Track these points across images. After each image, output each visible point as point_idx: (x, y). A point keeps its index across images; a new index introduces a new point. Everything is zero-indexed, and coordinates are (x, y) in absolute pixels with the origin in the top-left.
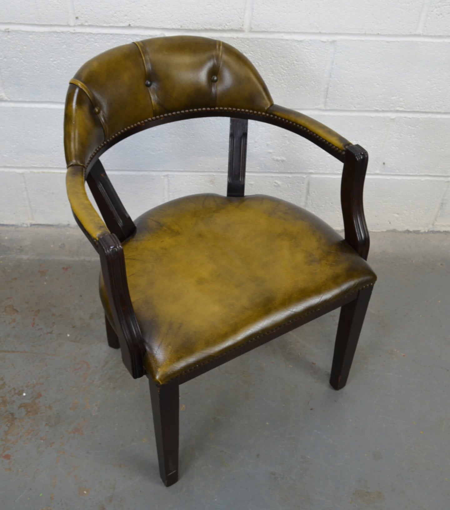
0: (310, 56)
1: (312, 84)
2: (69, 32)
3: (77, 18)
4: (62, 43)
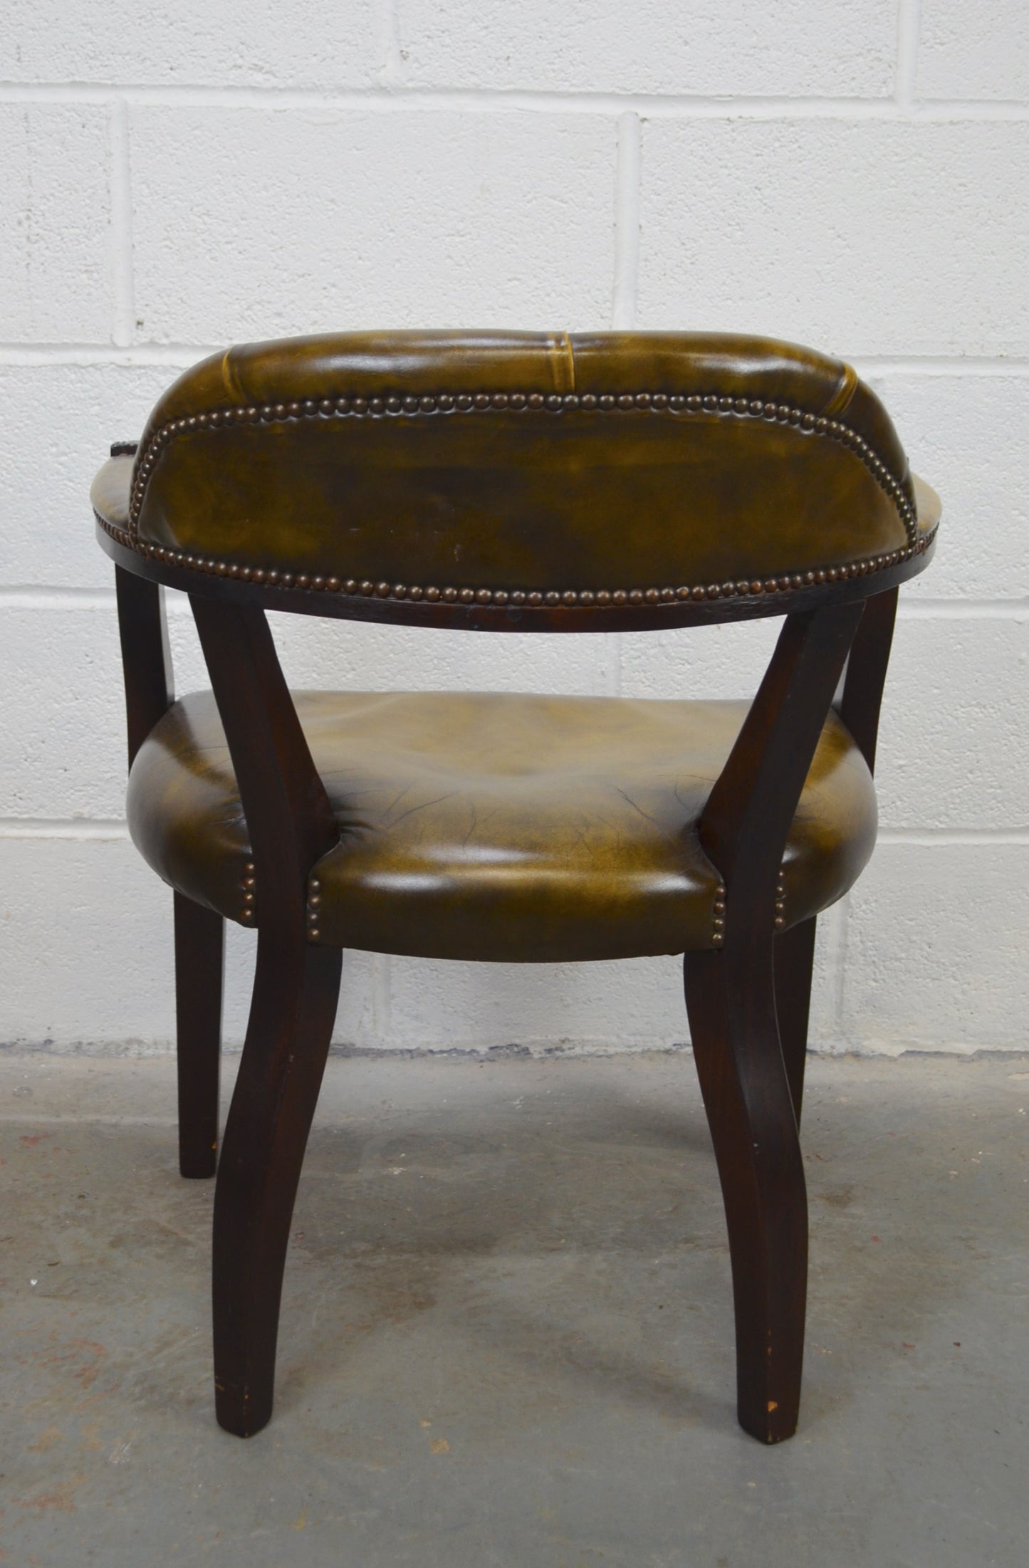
3: (139, 323)
4: (91, 398)
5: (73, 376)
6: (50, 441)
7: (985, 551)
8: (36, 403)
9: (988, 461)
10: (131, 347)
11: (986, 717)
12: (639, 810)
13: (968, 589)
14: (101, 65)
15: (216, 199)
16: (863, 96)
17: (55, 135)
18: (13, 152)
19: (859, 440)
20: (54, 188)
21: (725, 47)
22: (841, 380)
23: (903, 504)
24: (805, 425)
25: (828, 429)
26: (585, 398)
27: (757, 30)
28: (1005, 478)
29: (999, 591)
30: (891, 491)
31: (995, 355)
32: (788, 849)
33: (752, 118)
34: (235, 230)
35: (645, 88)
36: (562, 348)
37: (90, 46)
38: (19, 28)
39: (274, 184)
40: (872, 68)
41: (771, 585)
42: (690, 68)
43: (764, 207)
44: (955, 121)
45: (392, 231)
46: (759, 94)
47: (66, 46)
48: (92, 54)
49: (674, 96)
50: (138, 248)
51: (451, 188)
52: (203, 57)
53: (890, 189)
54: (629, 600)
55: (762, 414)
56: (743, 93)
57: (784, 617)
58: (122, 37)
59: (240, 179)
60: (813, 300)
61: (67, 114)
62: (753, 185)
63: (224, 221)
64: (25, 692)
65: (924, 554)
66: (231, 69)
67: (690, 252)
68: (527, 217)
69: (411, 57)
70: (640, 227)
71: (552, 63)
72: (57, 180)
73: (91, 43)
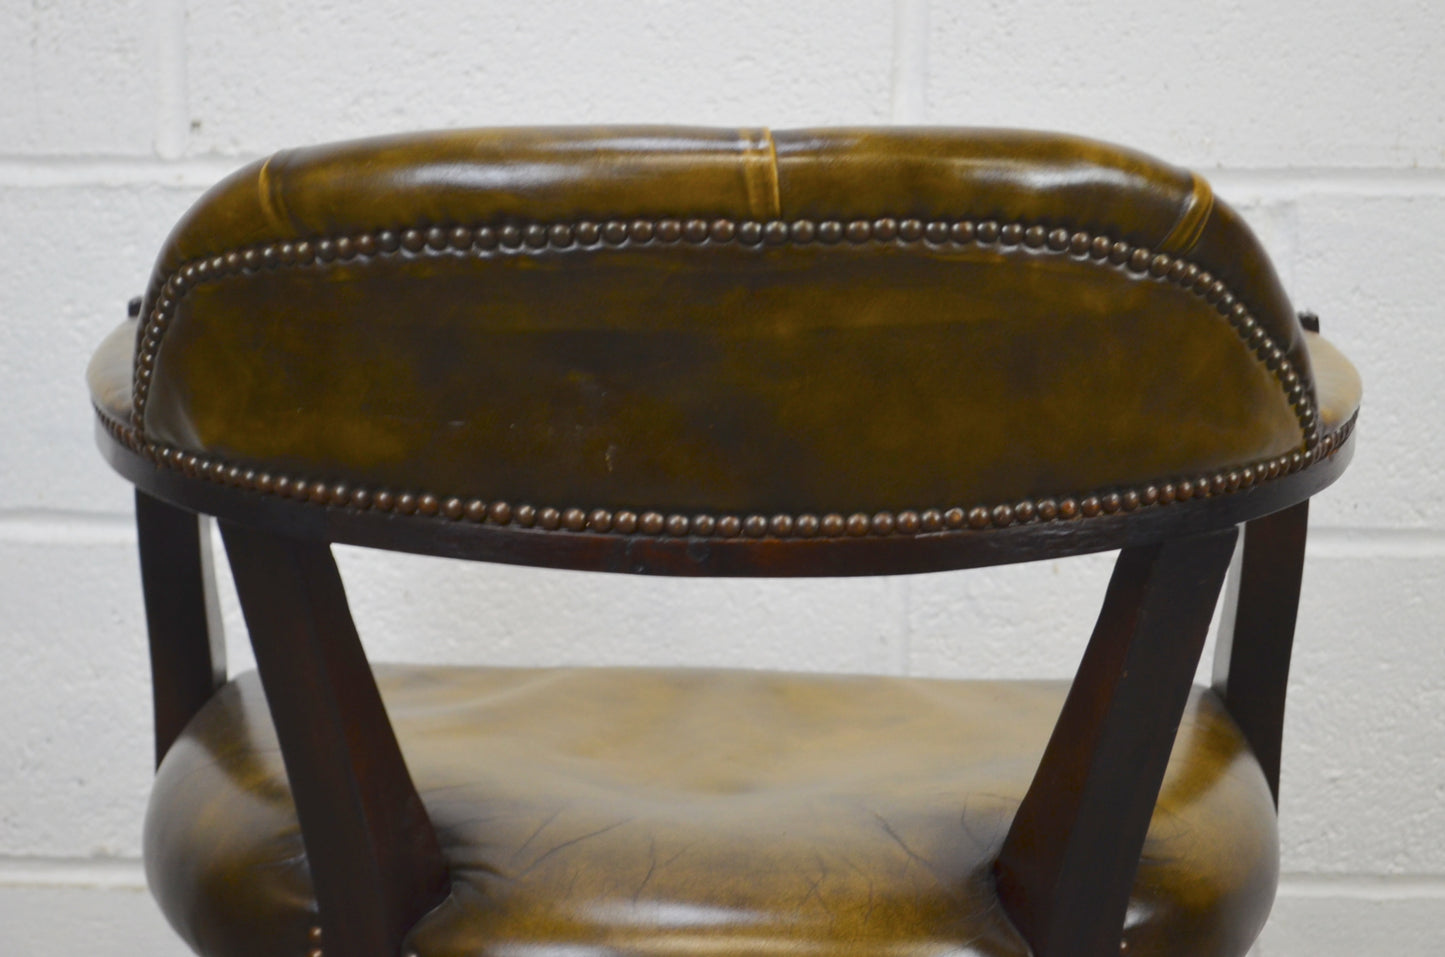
2: (155, 187)
3: (195, 125)
4: (123, 234)
5: (98, 202)
6: (63, 297)
8: (43, 242)
10: (182, 160)
12: (904, 847)
19: (1219, 287)
22: (1188, 199)
23: (1293, 384)
24: (1135, 265)
25: (1171, 272)
26: (797, 226)
30: (1273, 364)
32: (1134, 907)
36: (761, 152)
41: (1090, 506)
50: (193, 16)
54: (871, 528)
55: (1067, 249)
57: (1116, 554)
60: (1188, 86)
65: (1331, 460)
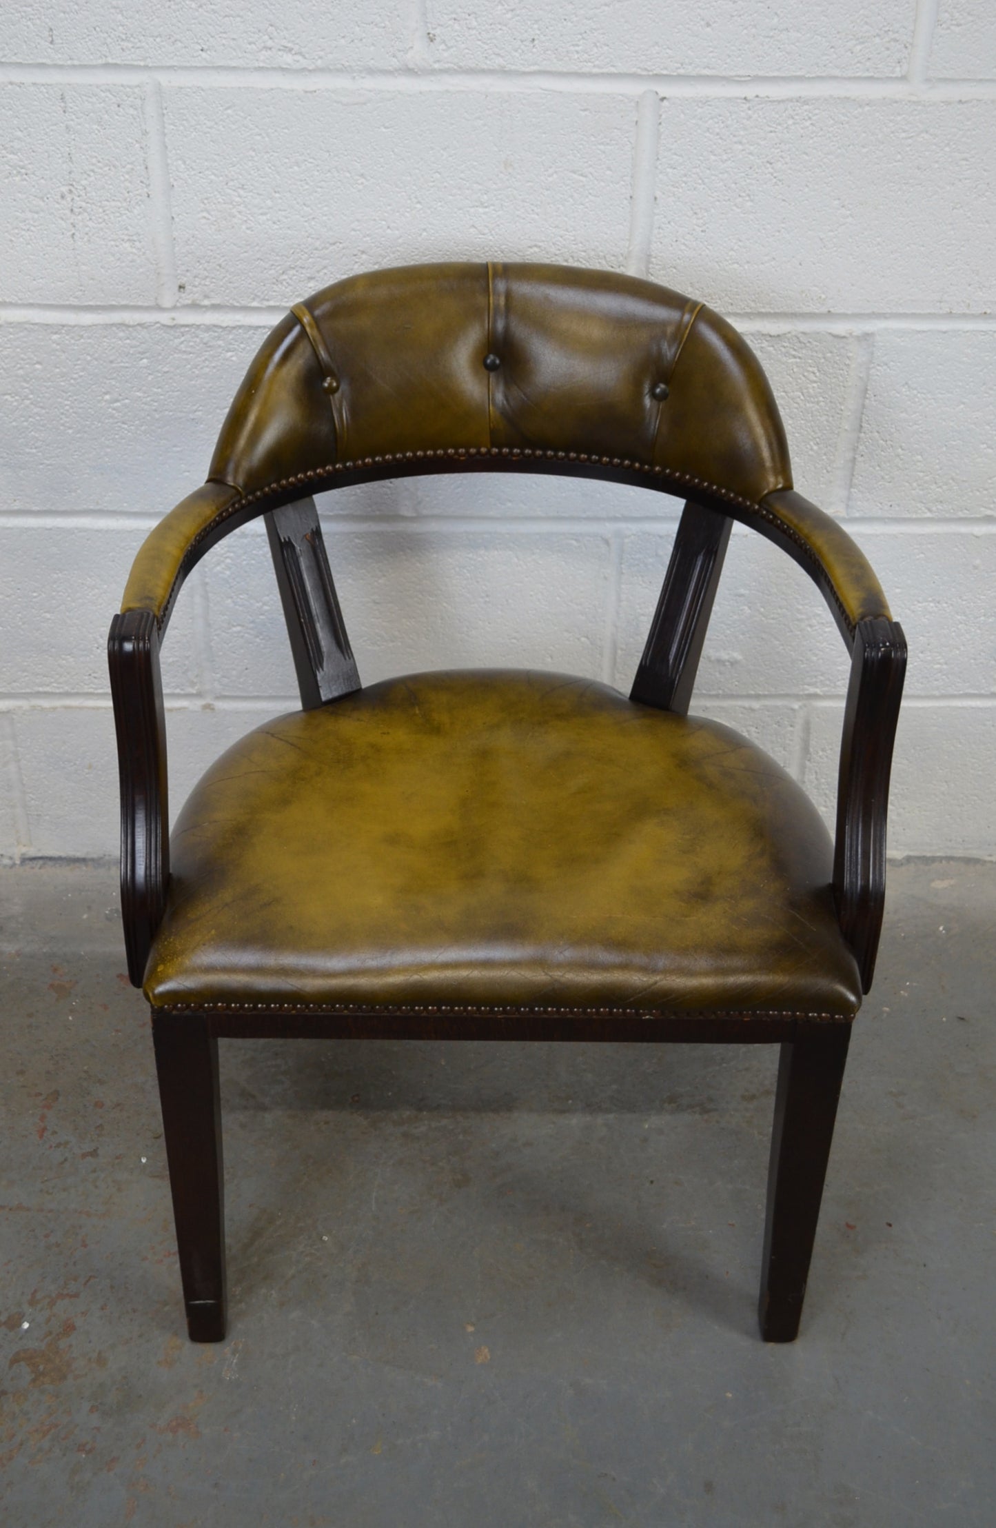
0: (804, 376)
1: (812, 449)
2: (158, 325)
3: (181, 287)
4: (139, 353)
5: (121, 334)
6: (103, 390)
7: (953, 479)
8: (89, 358)
9: (964, 403)
10: (174, 308)
11: (940, 610)
13: (934, 509)
14: (133, 47)
15: (250, 174)
16: (876, 76)
17: (92, 114)
18: (52, 130)
20: (93, 164)
21: (746, 28)
27: (779, 12)
28: (977, 418)
29: (961, 511)
31: (980, 312)
33: (768, 97)
34: (269, 203)
35: (666, 69)
37: (121, 28)
38: (51, 10)
39: (306, 160)
40: (888, 49)
42: (711, 49)
43: (775, 180)
44: (963, 100)
45: (419, 202)
46: (776, 74)
47: (97, 29)
48: (124, 37)
49: (693, 76)
50: (177, 220)
51: (475, 163)
52: (234, 39)
53: (895, 164)
56: (761, 73)
58: (152, 20)
59: (272, 155)
60: (814, 264)
61: (103, 94)
62: (765, 160)
63: (258, 194)
64: (94, 595)
66: (261, 50)
67: (702, 221)
68: (547, 190)
69: (438, 39)
70: (656, 198)
71: (578, 45)
72: (96, 157)
73: (123, 26)
